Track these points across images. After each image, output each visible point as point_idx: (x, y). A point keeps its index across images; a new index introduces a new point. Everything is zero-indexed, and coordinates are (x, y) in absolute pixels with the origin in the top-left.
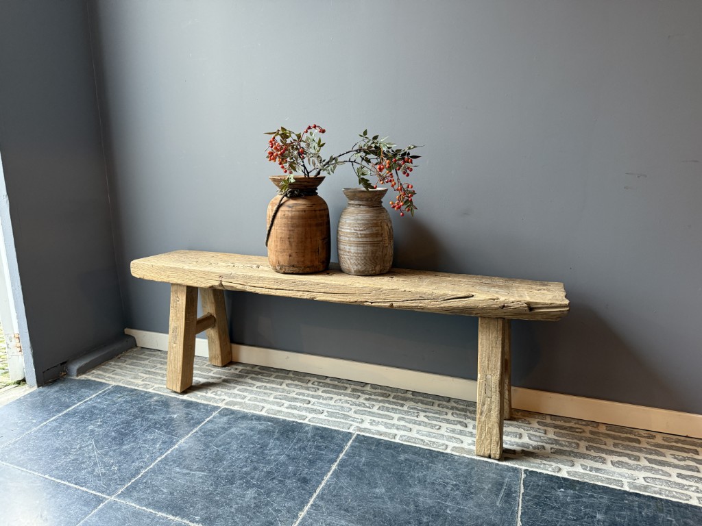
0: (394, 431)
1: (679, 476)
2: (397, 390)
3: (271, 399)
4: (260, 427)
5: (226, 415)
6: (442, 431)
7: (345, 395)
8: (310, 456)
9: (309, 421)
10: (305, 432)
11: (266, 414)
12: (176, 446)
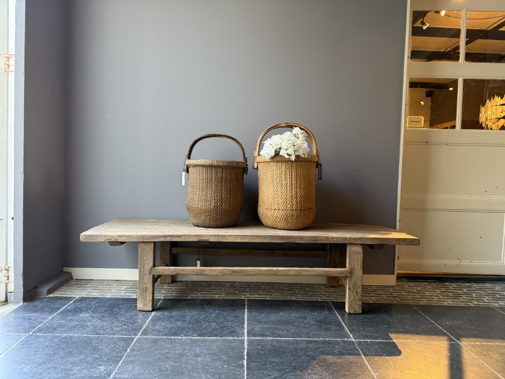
0: (264, 296)
1: (387, 297)
2: (252, 283)
3: (188, 292)
5: (168, 301)
6: (286, 294)
7: (227, 287)
9: (217, 298)
10: (220, 301)
12: (152, 315)
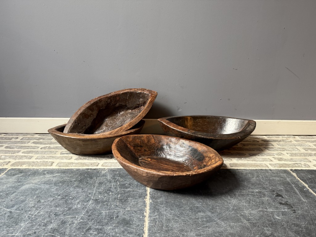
4: (54, 179)
5: (14, 175)
8: (119, 196)
9: (102, 165)
10: (103, 176)
11: (57, 168)
